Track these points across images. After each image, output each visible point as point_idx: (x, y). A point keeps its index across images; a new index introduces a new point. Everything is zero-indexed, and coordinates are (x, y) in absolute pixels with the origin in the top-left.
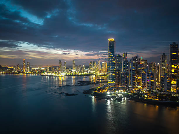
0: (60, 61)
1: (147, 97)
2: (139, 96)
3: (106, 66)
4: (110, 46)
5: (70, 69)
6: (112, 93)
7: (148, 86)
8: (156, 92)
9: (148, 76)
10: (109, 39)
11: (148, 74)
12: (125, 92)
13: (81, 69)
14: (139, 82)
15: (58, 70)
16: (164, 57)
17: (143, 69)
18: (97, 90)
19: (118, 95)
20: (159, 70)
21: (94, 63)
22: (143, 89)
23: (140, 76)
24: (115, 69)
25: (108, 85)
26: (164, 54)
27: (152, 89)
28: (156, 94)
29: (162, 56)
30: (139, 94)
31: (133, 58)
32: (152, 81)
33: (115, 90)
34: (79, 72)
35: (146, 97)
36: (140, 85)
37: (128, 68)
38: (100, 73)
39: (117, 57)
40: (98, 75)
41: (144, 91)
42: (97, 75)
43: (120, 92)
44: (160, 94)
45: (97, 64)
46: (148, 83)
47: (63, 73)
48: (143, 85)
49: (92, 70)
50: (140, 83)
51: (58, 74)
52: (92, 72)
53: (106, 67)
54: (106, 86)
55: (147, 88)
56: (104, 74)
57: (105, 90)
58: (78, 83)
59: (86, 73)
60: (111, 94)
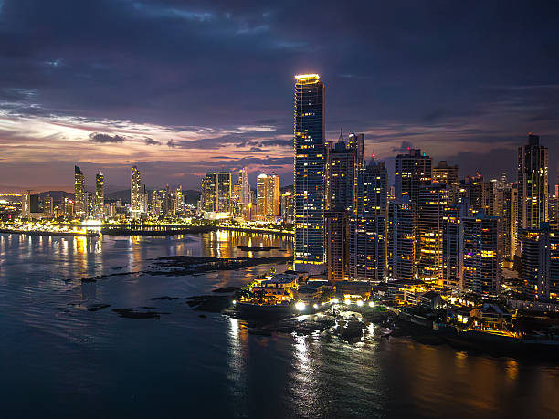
0: (77, 170)
1: (468, 325)
2: (433, 319)
3: (276, 191)
4: (303, 107)
5: (119, 204)
6: (316, 306)
7: (467, 275)
8: (504, 302)
9: (467, 235)
10: (296, 77)
11: (469, 223)
12: (372, 304)
13: (168, 204)
14: (428, 261)
15: (69, 210)
16: (534, 154)
17: (444, 206)
18: (252, 295)
19: (341, 314)
20: (509, 210)
21: (224, 177)
22: (445, 292)
23: (432, 234)
24: (325, 203)
25: (291, 272)
26: (534, 140)
27: (485, 288)
28: (505, 311)
29: (528, 148)
30: (430, 310)
31: (399, 156)
32: (489, 254)
33: (327, 294)
34: (161, 218)
35: (465, 322)
36: (431, 272)
37: (378, 200)
38: (250, 223)
39: (333, 151)
40: (241, 230)
41: (453, 300)
42: (235, 230)
43: (348, 302)
44: (522, 310)
45: (236, 183)
46: (468, 263)
47: (89, 222)
48: (445, 272)
49: (212, 208)
50: (430, 263)
51: (71, 226)
52: (214, 216)
53: (276, 198)
54: (287, 277)
55: (466, 286)
56: (265, 226)
57: (287, 294)
58: (163, 265)
59: (188, 221)
60: (313, 312)
